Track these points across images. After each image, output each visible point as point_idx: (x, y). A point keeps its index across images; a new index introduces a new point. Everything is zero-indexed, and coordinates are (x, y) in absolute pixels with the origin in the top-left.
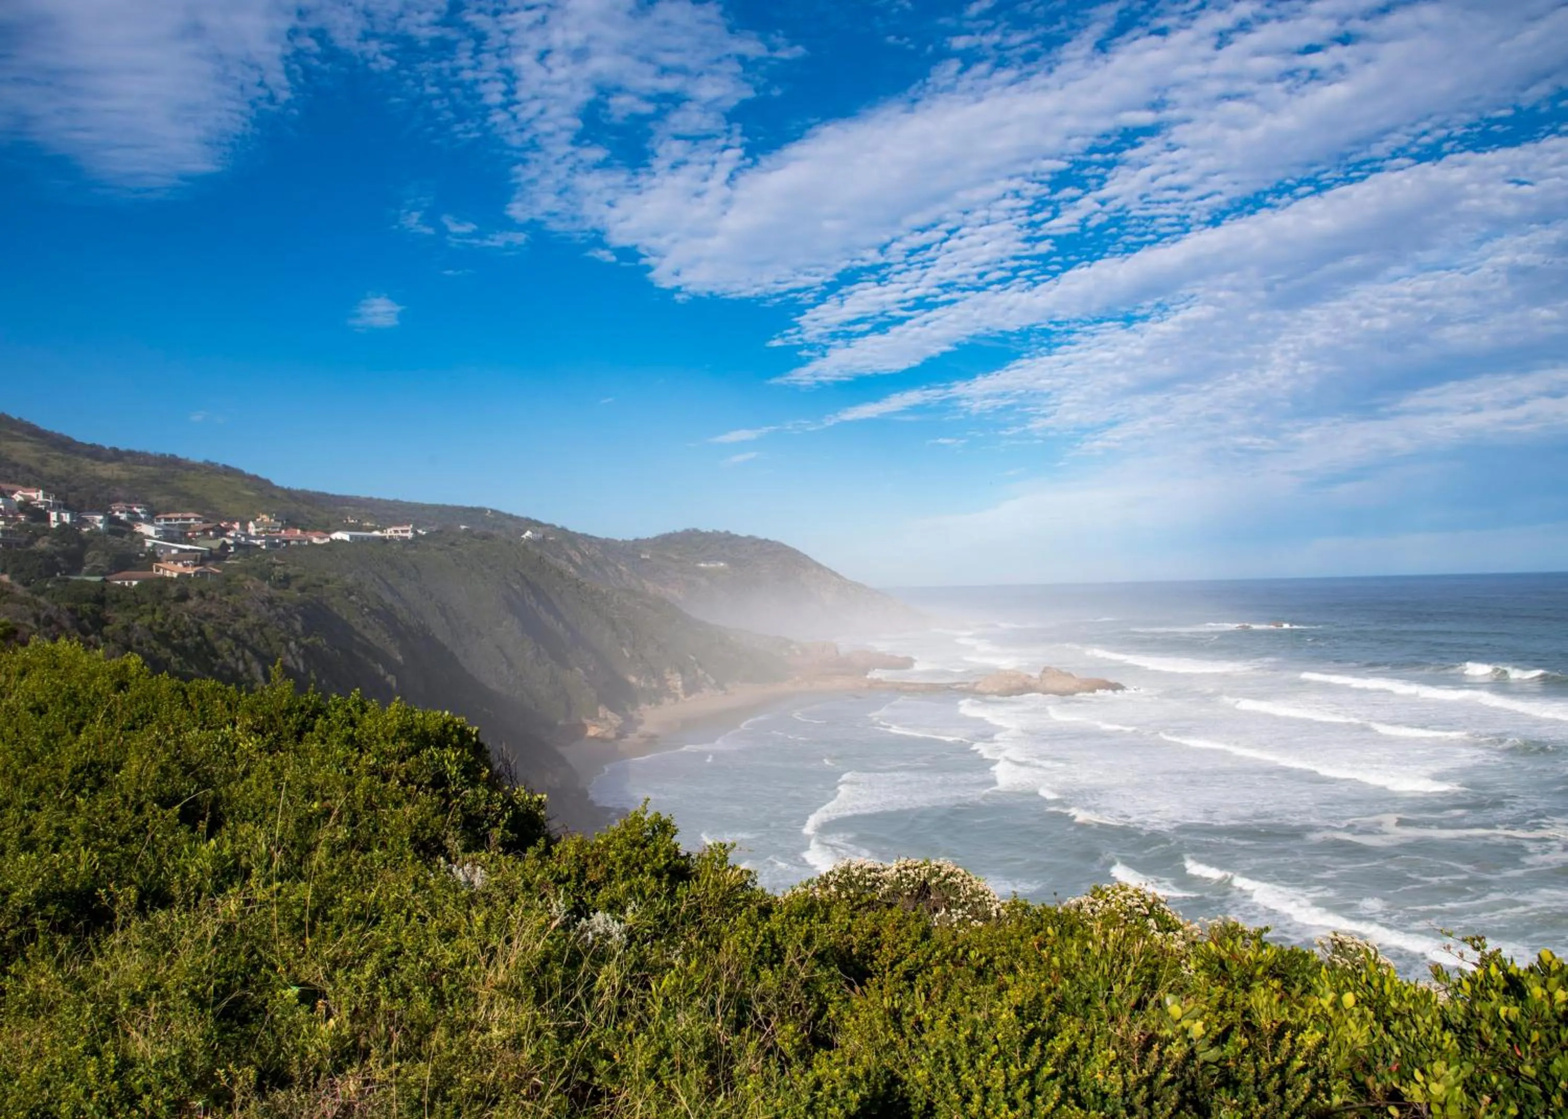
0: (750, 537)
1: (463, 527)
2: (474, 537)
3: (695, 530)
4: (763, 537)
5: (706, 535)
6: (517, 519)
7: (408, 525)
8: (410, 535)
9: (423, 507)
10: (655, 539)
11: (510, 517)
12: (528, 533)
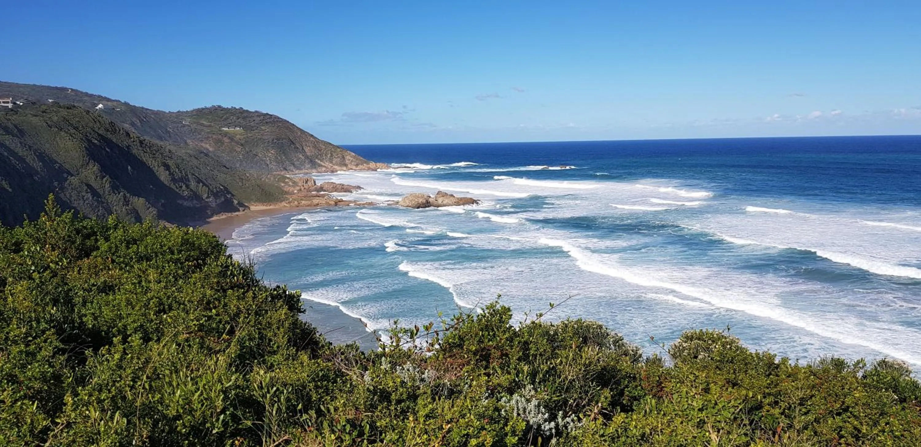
0: (256, 112)
1: (50, 101)
2: (60, 107)
3: (219, 107)
4: (265, 112)
5: (227, 110)
6: (91, 96)
7: (9, 98)
8: (10, 105)
9: (18, 86)
10: (192, 111)
11: (87, 94)
12: (100, 106)
